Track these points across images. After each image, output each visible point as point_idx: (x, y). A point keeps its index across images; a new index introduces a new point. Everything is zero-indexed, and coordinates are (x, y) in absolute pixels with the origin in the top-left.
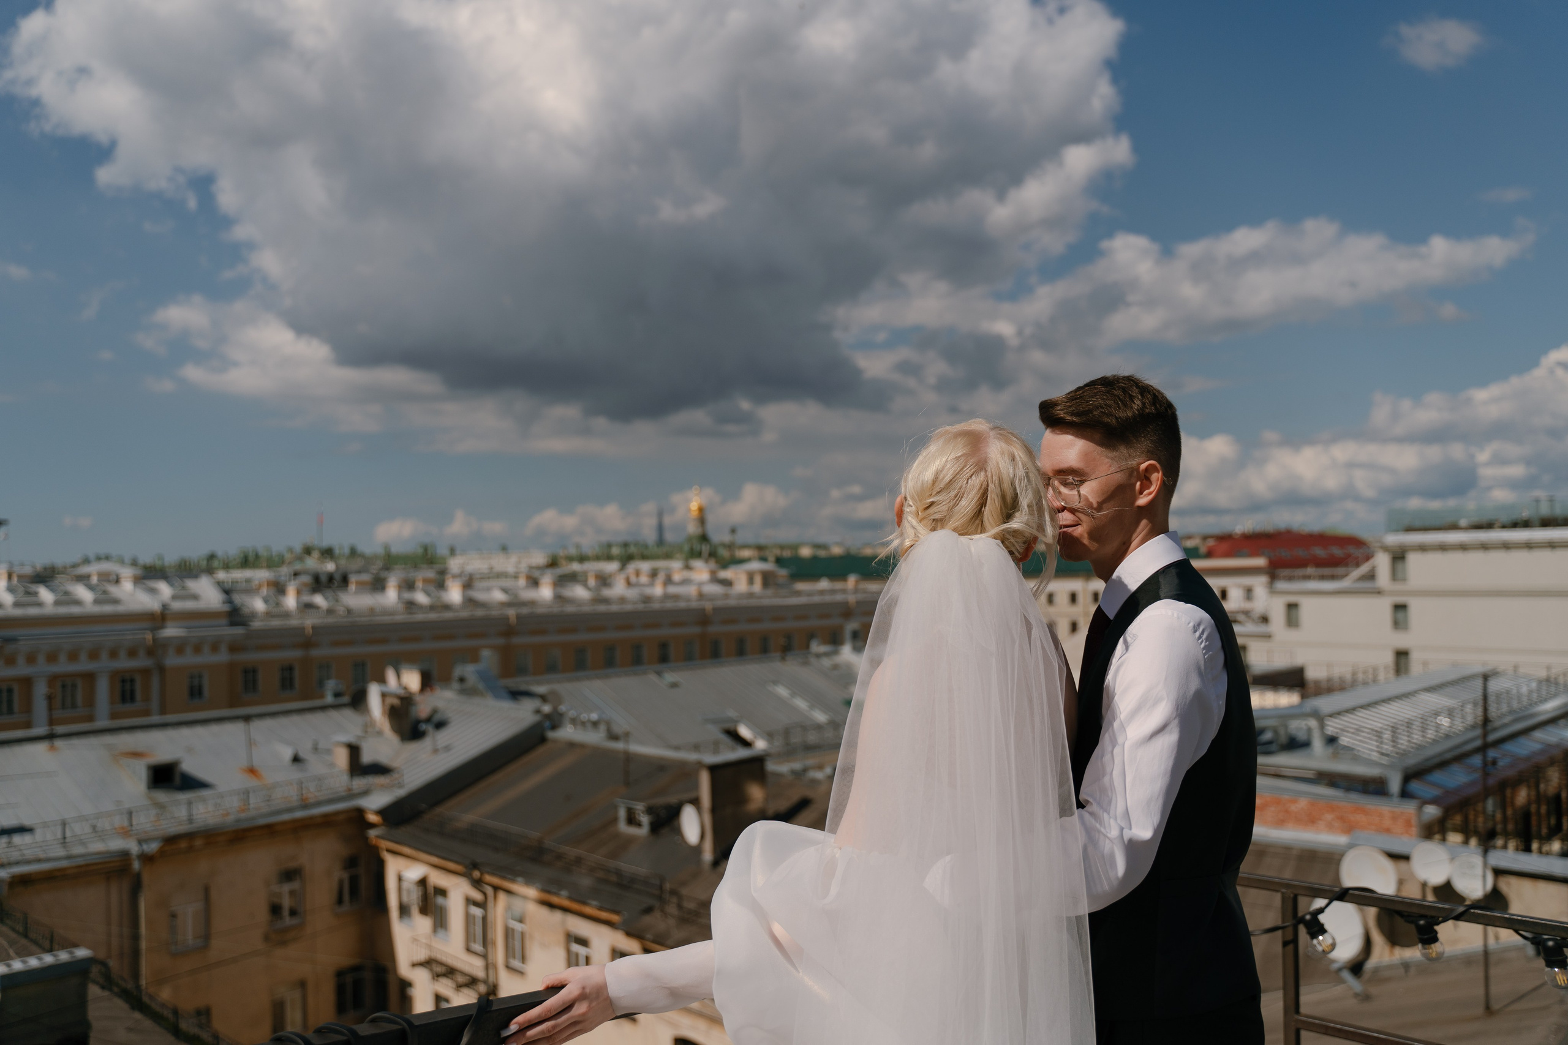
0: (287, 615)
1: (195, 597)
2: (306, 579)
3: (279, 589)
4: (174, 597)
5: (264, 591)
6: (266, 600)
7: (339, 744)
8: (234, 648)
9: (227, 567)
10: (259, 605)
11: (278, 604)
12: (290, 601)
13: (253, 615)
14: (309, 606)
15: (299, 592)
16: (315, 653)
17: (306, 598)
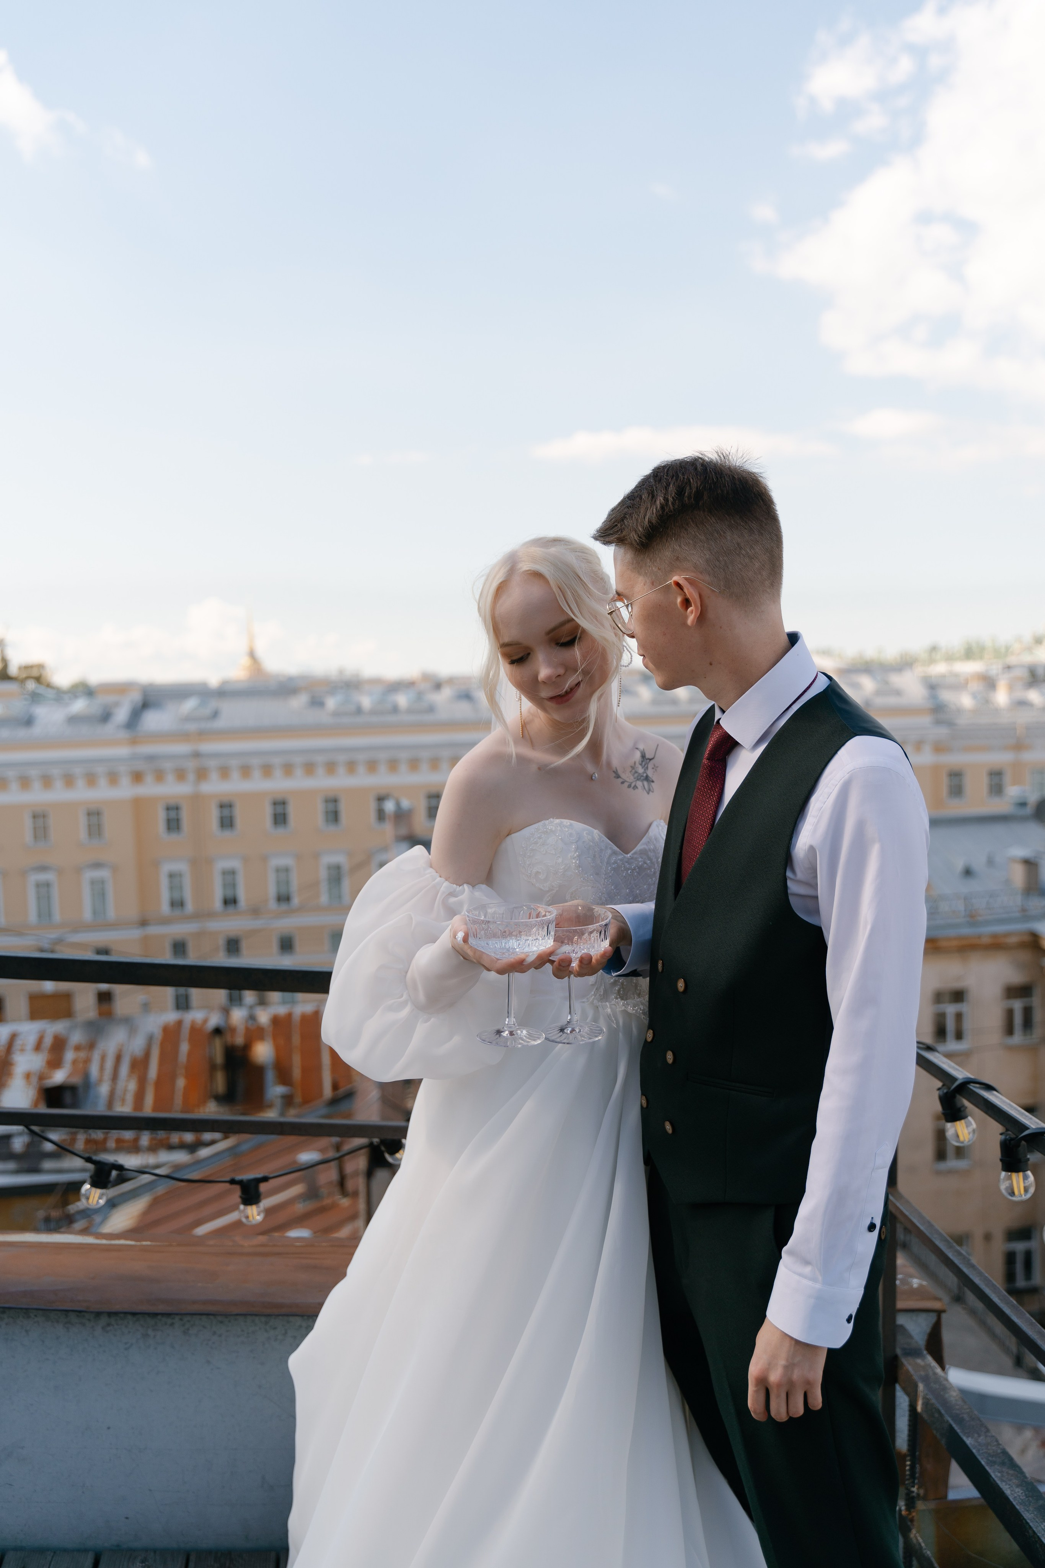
0: (997, 711)
1: (898, 693)
2: (1023, 673)
3: (989, 683)
4: (878, 693)
5: (975, 686)
6: (974, 696)
7: (1013, 860)
8: (939, 748)
9: (950, 658)
10: (966, 701)
11: (987, 701)
12: (1002, 697)
13: (959, 711)
14: (1022, 704)
15: (1011, 688)
16: (1028, 757)
17: (1020, 694)
